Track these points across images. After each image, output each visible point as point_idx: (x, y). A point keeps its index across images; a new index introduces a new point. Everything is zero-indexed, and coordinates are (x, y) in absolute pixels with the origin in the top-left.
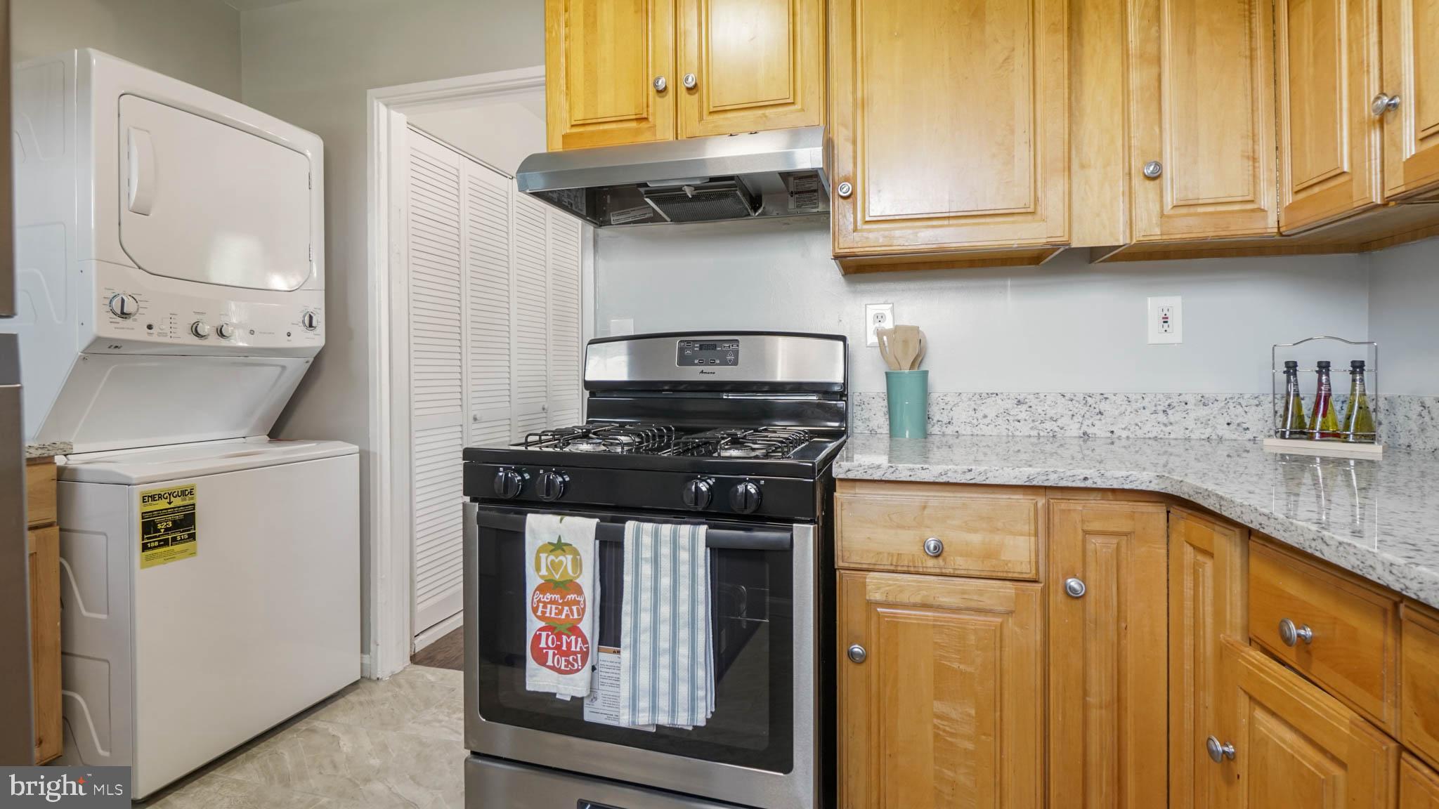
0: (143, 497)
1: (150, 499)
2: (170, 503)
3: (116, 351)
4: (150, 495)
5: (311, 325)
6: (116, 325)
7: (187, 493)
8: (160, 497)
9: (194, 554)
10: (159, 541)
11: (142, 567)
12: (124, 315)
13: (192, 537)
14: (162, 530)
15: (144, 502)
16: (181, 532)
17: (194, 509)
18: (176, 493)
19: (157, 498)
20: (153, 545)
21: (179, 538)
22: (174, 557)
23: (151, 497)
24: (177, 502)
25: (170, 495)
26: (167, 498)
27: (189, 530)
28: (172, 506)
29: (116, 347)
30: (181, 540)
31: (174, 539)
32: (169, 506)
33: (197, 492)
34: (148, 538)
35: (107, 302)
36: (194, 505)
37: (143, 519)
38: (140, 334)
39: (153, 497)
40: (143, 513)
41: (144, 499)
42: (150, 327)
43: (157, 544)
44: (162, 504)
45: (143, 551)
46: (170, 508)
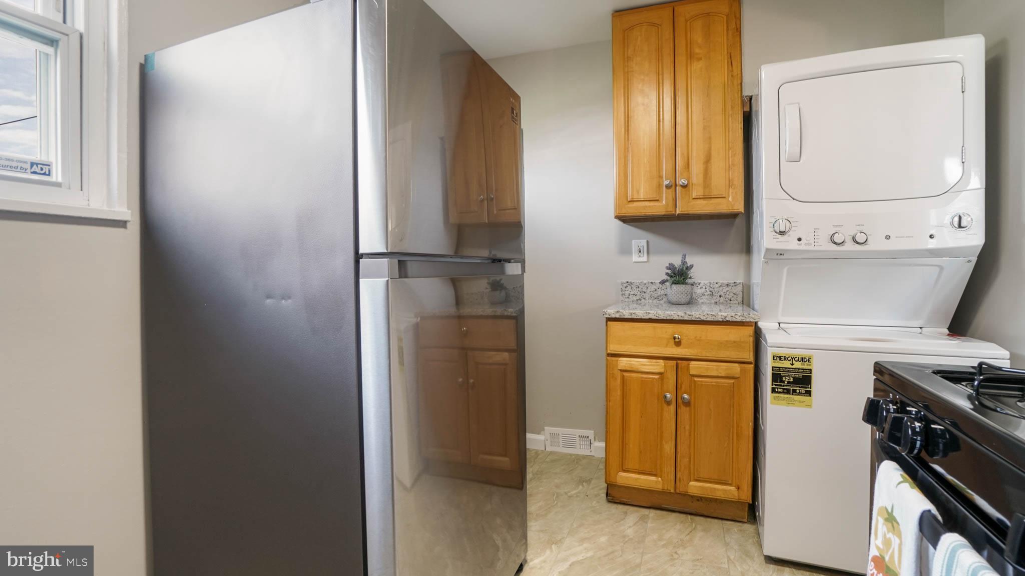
0: (774, 356)
1: (778, 358)
2: (792, 364)
3: (782, 257)
4: (778, 356)
5: (960, 226)
6: (778, 240)
7: (805, 360)
8: (785, 359)
9: (810, 406)
10: (784, 389)
11: (772, 403)
12: (782, 233)
13: (809, 393)
14: (786, 382)
15: (774, 360)
16: (800, 387)
17: (811, 373)
18: (797, 359)
19: (783, 359)
20: (779, 390)
21: (798, 391)
22: (794, 404)
23: (779, 357)
24: (798, 365)
25: (792, 359)
26: (790, 361)
27: (806, 388)
28: (793, 367)
29: (781, 254)
30: (800, 393)
31: (794, 391)
32: (791, 366)
33: (813, 361)
34: (776, 385)
35: (772, 226)
36: (811, 370)
37: (773, 370)
38: (793, 245)
39: (780, 358)
40: (773, 367)
41: (774, 358)
42: (799, 240)
43: (781, 390)
44: (787, 364)
45: (772, 393)
46: (793, 368)
